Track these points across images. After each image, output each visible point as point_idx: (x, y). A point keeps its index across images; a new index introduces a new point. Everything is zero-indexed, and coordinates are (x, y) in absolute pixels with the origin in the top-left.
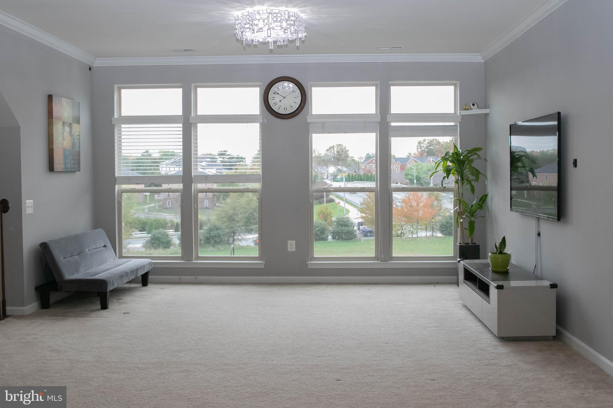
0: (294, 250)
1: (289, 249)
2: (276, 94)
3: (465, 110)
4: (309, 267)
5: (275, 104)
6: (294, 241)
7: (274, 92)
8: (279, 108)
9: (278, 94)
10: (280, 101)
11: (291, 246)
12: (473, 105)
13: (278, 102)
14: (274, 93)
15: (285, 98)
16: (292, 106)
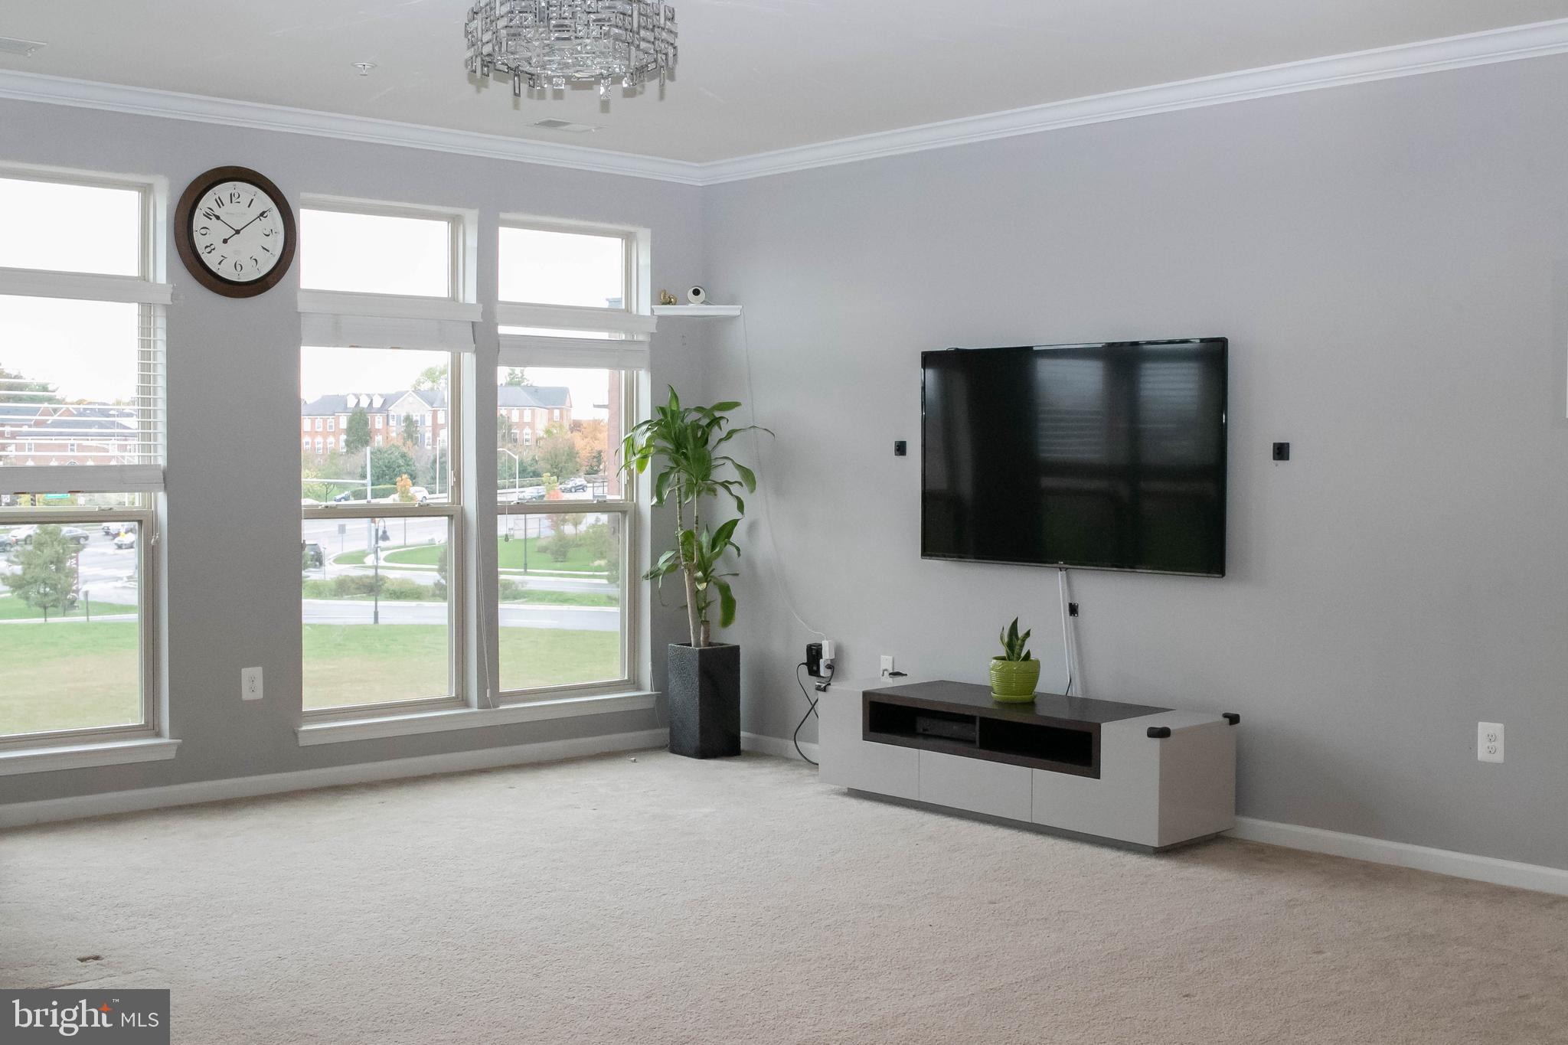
0: (259, 694)
1: (247, 695)
2: (213, 218)
3: (663, 304)
4: (302, 743)
5: (209, 249)
6: (260, 669)
7: (208, 211)
8: (220, 263)
9: (218, 218)
10: (225, 241)
11: (252, 683)
12: (696, 292)
13: (218, 244)
14: (207, 215)
15: (238, 232)
16: (255, 260)
